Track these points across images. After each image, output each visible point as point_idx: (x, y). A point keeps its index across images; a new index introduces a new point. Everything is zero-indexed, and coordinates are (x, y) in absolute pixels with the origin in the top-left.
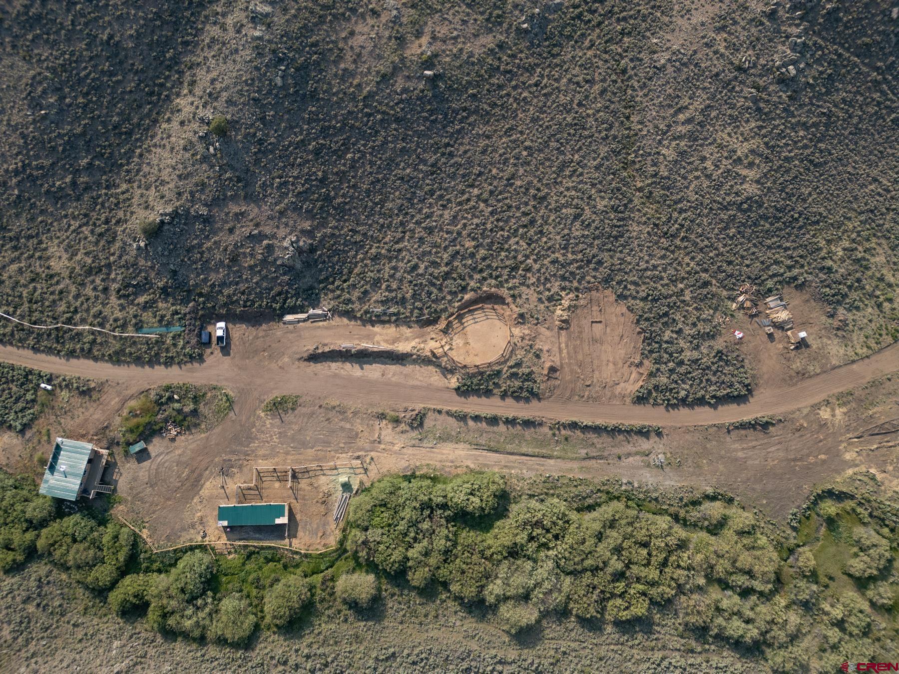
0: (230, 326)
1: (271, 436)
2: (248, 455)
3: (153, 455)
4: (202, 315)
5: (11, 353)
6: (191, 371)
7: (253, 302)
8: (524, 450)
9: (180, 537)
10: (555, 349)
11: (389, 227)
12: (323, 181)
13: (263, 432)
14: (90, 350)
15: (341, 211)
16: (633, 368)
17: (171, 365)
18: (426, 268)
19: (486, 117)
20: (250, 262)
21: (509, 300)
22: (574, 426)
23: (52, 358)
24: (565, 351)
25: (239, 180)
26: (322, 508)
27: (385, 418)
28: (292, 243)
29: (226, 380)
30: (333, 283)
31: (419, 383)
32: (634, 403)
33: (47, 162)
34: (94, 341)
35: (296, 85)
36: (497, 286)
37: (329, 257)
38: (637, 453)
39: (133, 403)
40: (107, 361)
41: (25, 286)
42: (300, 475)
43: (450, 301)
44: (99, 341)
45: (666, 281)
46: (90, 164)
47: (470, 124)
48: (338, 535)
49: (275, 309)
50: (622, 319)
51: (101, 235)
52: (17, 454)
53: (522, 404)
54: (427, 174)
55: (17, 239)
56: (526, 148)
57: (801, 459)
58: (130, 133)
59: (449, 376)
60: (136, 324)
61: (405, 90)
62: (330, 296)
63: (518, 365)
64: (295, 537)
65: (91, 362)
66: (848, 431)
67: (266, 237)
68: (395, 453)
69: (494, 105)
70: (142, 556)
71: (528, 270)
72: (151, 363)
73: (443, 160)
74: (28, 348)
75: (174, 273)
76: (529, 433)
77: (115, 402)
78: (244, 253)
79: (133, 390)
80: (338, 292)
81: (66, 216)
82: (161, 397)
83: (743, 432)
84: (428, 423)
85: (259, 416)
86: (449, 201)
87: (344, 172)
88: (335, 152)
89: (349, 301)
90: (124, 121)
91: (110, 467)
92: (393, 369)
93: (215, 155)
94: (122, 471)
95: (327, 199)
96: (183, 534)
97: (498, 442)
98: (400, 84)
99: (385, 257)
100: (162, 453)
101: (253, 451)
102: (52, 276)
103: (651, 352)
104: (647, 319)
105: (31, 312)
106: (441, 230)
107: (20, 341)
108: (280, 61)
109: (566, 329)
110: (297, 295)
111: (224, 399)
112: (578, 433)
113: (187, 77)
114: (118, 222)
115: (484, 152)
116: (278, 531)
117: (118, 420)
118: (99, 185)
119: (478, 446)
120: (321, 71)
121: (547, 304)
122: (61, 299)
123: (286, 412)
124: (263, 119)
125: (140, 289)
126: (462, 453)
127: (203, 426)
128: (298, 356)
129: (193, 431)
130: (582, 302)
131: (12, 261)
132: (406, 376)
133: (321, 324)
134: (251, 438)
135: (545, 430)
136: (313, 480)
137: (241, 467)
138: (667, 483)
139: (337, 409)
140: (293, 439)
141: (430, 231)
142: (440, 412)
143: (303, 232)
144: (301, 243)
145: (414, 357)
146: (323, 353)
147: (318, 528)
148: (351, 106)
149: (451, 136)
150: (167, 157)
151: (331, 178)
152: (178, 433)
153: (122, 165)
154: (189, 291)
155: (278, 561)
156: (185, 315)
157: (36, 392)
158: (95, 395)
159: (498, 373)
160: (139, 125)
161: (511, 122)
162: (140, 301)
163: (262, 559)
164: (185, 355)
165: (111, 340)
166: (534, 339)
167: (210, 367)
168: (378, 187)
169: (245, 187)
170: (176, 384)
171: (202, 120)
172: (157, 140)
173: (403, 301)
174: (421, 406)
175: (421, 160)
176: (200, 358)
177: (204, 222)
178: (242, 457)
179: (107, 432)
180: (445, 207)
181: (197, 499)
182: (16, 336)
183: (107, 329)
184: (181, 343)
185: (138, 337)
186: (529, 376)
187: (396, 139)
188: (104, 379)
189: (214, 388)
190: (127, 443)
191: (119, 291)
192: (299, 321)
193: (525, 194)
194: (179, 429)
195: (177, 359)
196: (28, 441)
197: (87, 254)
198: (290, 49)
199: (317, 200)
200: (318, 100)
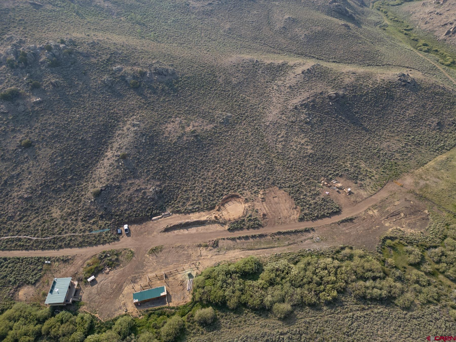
0: (130, 226)
1: (153, 263)
2: (143, 273)
3: (98, 281)
4: (118, 224)
5: (31, 253)
6: (114, 244)
7: (139, 214)
8: (263, 247)
9: (114, 314)
10: (263, 208)
11: (189, 180)
12: (162, 169)
13: (149, 262)
14: (69, 244)
15: (171, 178)
16: (294, 210)
17: (105, 244)
18: (206, 190)
19: (216, 145)
20: (137, 199)
21: (240, 196)
22: (279, 233)
23: (51, 251)
24: (267, 208)
25: (131, 172)
26: (181, 287)
27: (201, 246)
28: (153, 189)
29: (130, 245)
30: (171, 202)
31: (212, 231)
32: (299, 221)
33: (54, 180)
34: (71, 240)
35: (150, 141)
36: (234, 192)
37: (168, 193)
38: (308, 239)
39: (89, 261)
40: (76, 247)
41: (40, 225)
42: (168, 276)
43: (218, 200)
44: (73, 239)
45: (294, 181)
46: (72, 178)
47: (211, 147)
48: (191, 296)
49: (148, 216)
50: (284, 195)
51: (75, 201)
52: (31, 294)
53: (256, 230)
54: (200, 163)
55: (38, 209)
56: (232, 151)
57: (370, 229)
58: (87, 167)
59: (224, 226)
60: (90, 230)
61: (187, 140)
62: (170, 207)
63: (250, 216)
64: (171, 302)
65: (69, 249)
66: (382, 217)
67: (143, 189)
68: (209, 259)
69: (218, 142)
70: (96, 326)
71: (244, 185)
72: (96, 244)
73: (204, 158)
74: (39, 249)
75: (106, 208)
76: (262, 240)
77: (80, 262)
78: (134, 197)
79: (89, 256)
80: (173, 205)
81: (60, 198)
82: (102, 256)
83: (344, 224)
84: (220, 244)
85: (146, 257)
86: (209, 169)
87: (170, 165)
88: (166, 160)
89: (178, 207)
90: (86, 163)
91: (77, 291)
92: (201, 229)
93: (121, 165)
94: (84, 291)
95: (165, 174)
96: (116, 312)
97: (251, 246)
98: (185, 138)
99: (190, 190)
100: (103, 280)
101: (145, 271)
102: (53, 219)
103: (298, 203)
104: (292, 193)
105: (42, 234)
106: (209, 178)
107: (36, 247)
108: (144, 135)
109: (265, 201)
110: (157, 209)
111: (130, 252)
112: (282, 236)
113: (110, 146)
114: (82, 196)
115: (218, 154)
116: (161, 300)
117: (82, 269)
118: (75, 185)
119: (243, 249)
120: (158, 137)
121: (254, 194)
122: (56, 227)
123: (158, 253)
124: (139, 152)
125: (91, 217)
126: (238, 253)
127: (121, 265)
128: (160, 231)
129: (117, 268)
130: (267, 192)
131: (34, 218)
132: (207, 229)
133: (168, 218)
134: (143, 266)
135: (269, 237)
136: (174, 277)
137: (141, 278)
138: (324, 247)
139: (180, 247)
140: (163, 262)
141: (205, 179)
142: (224, 239)
143: (157, 186)
144: (157, 189)
145: (208, 221)
146: (171, 227)
147: (181, 296)
148: (169, 146)
149: (206, 151)
150: (103, 170)
151: (165, 168)
152: (110, 270)
153: (84, 177)
154: (112, 215)
155: (164, 314)
156: (110, 224)
157: (42, 266)
158: (71, 261)
159: (244, 220)
160: (91, 163)
161: (225, 145)
162: (91, 221)
163: (156, 316)
164: (111, 239)
165: (79, 238)
166: (253, 206)
167: (123, 242)
168: (183, 169)
169: (133, 174)
170: (108, 250)
171: (116, 156)
172: (98, 167)
173: (200, 203)
174: (216, 239)
175: (197, 159)
176: (118, 239)
177: (118, 188)
178: (141, 274)
179: (77, 275)
180: (208, 171)
181: (121, 296)
182: (35, 245)
183: (77, 234)
184: (109, 234)
185: (91, 234)
186: (256, 219)
187: (187, 154)
188: (75, 254)
189: (125, 249)
190: (86, 278)
191: (82, 219)
192: (159, 218)
193: (236, 164)
194: (110, 268)
195: (108, 241)
196: (37, 287)
197: (69, 209)
198: (147, 132)
199: (161, 175)
200: (158, 145)
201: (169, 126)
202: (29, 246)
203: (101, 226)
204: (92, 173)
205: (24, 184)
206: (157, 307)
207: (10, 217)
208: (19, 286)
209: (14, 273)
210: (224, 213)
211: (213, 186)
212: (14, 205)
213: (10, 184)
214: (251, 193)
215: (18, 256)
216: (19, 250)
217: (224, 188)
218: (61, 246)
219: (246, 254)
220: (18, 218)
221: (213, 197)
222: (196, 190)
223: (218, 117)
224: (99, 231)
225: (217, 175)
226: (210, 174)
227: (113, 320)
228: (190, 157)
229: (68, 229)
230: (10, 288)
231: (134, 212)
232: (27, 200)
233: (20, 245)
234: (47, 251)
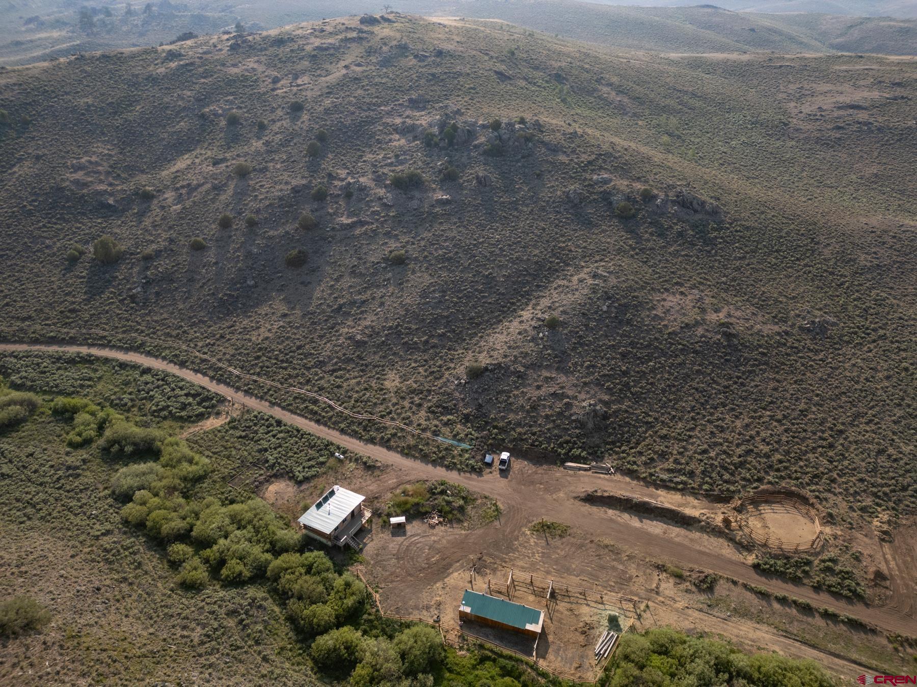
0: (513, 459)
1: (533, 553)
2: (505, 562)
3: (409, 534)
4: (491, 444)
5: (321, 431)
6: (469, 479)
7: (541, 443)
8: (854, 656)
9: (409, 614)
10: (879, 557)
11: (680, 419)
12: (625, 373)
13: (525, 547)
14: (389, 440)
15: (637, 398)
17: (451, 470)
18: (718, 454)
19: (776, 369)
20: (548, 411)
21: (812, 501)
23: (354, 441)
24: (893, 563)
25: (556, 356)
26: (581, 639)
27: (665, 571)
28: (590, 405)
29: (499, 495)
30: (620, 447)
31: (707, 551)
33: (414, 327)
34: (395, 434)
35: (617, 313)
36: (796, 486)
37: (620, 426)
39: (409, 487)
40: (398, 452)
41: (357, 392)
42: (559, 597)
43: (744, 487)
44: (400, 434)
46: (443, 335)
47: (761, 370)
48: (600, 674)
49: (559, 454)
51: (433, 372)
52: (286, 498)
53: (843, 603)
54: (720, 392)
55: (366, 366)
56: (817, 395)
58: (478, 325)
59: (745, 553)
60: (435, 431)
61: (703, 336)
62: (615, 457)
63: (833, 561)
64: (544, 658)
65: (385, 450)
67: (568, 397)
68: (677, 610)
70: (365, 616)
71: (833, 481)
72: (434, 463)
73: (735, 386)
74: (337, 429)
75: (480, 406)
76: (857, 637)
77: (392, 482)
78: (544, 405)
79: (412, 478)
80: (623, 455)
81: (410, 359)
82: (436, 488)
84: (722, 589)
85: (524, 533)
86: (741, 413)
87: (644, 373)
88: (639, 358)
89: (635, 463)
90: (478, 317)
91: (362, 532)
92: (676, 532)
93: (542, 339)
94: (374, 537)
95: (627, 385)
96: (416, 612)
97: (816, 636)
98: (700, 331)
99: (676, 439)
100: (418, 535)
101: (512, 560)
102: (382, 390)
105: (354, 407)
106: (733, 431)
107: (334, 423)
108: (609, 298)
109: (890, 542)
110: (584, 449)
111: (493, 508)
113: (534, 301)
114: (448, 369)
115: (775, 389)
116: (524, 639)
117: (389, 495)
118: (444, 347)
119: (787, 634)
120: (637, 311)
121: (859, 512)
122: (382, 404)
123: (553, 537)
124: (586, 326)
125: (447, 411)
126: (767, 636)
127: (466, 524)
128: (575, 495)
129: (455, 525)
130: (905, 522)
131: (355, 378)
132: (691, 540)
133: (602, 476)
134: (510, 548)
135: (883, 641)
136: (573, 606)
137: (494, 571)
139: (610, 548)
140: (557, 562)
141: (722, 429)
142: (735, 583)
143: (601, 401)
144: (598, 408)
145: (703, 523)
146: (602, 497)
147: (573, 658)
148: (657, 335)
149: (744, 373)
150: (503, 338)
151: (632, 373)
152: (440, 522)
153: (465, 340)
154: (487, 423)
155: (518, 678)
156: (477, 438)
157: (328, 458)
158: (377, 473)
159: (808, 563)
160: (487, 321)
161: (800, 377)
162: (445, 419)
163: (498, 669)
164: (467, 465)
165: (409, 437)
166: (850, 541)
167: (487, 482)
168: (673, 389)
169: (559, 362)
170: (451, 483)
171: (539, 319)
172: (497, 330)
173: (691, 474)
174: (711, 571)
175: (715, 382)
176: (479, 472)
177: (518, 377)
178: (498, 562)
179: (375, 502)
180: (737, 417)
181: (439, 585)
182: (334, 419)
183: (410, 429)
184: (467, 456)
185: (433, 440)
186: (848, 575)
187: (694, 364)
188: (390, 463)
189: (486, 498)
190: (389, 515)
191: (430, 408)
192: (580, 469)
193: (820, 424)
194: (441, 519)
195: (459, 466)
196: (301, 491)
197: (416, 382)
198: (617, 294)
199: (618, 384)
200: (632, 326)
201: (671, 298)
202: (324, 417)
203: (458, 434)
204: (481, 337)
205: (365, 318)
206: (507, 652)
207: (320, 362)
208: (275, 476)
209: (279, 449)
210: (754, 523)
211: (739, 451)
212: (335, 346)
213: (345, 312)
214: (851, 507)
215: (300, 427)
216: (306, 418)
217: (771, 467)
218: (375, 438)
219: (793, 650)
220: (331, 368)
221: (732, 474)
222: (693, 444)
223: (799, 316)
224: (451, 442)
225: (758, 433)
226: (738, 423)
227: (402, 624)
228: (698, 371)
229: (399, 414)
230: (262, 472)
231: (534, 434)
232: (359, 344)
233: (312, 410)
234: (347, 438)
